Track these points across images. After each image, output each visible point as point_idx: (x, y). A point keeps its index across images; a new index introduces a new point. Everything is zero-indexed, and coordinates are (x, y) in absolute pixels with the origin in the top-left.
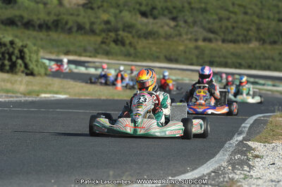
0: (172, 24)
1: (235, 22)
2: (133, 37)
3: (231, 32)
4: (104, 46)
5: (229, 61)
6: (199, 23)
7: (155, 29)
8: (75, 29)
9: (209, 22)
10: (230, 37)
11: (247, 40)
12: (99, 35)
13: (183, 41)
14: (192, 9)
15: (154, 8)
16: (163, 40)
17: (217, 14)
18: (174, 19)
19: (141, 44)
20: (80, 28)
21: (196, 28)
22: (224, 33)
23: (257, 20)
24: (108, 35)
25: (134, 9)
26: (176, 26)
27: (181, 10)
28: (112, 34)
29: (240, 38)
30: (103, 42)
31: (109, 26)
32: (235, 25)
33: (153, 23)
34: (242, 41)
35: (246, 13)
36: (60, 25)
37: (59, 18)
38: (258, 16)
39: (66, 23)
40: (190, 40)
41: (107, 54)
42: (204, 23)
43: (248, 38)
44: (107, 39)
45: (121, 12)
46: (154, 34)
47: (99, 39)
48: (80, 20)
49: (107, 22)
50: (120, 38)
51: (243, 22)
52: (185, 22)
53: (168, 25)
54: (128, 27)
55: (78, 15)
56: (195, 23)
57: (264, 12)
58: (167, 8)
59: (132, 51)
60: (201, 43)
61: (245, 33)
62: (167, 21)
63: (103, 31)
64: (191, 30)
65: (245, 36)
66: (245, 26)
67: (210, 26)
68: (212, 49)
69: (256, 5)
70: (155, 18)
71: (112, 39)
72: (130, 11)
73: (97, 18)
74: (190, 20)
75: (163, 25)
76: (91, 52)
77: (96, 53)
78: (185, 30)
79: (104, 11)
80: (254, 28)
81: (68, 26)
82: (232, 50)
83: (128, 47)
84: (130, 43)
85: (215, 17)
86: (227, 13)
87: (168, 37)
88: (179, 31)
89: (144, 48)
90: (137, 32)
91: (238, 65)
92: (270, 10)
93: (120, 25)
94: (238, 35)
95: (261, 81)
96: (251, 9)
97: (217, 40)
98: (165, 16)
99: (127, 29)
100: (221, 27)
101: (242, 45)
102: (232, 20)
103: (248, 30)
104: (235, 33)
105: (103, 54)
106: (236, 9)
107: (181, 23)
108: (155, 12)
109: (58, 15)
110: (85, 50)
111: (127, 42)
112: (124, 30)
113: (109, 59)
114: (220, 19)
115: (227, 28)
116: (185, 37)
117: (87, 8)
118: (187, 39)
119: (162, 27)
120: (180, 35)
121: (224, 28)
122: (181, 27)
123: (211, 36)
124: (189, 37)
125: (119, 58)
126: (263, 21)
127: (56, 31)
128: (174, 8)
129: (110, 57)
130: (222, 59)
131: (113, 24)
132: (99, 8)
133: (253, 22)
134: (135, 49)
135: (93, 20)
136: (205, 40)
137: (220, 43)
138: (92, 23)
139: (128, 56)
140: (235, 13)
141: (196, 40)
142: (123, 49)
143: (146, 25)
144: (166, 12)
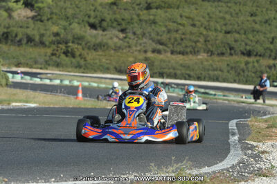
0: (121, 35)
1: (183, 34)
2: (83, 49)
3: (179, 44)
4: (54, 57)
5: (179, 72)
6: (147, 35)
7: (105, 41)
8: (24, 41)
9: (158, 34)
10: (179, 48)
11: (195, 52)
12: (49, 47)
13: (133, 53)
14: (140, 20)
15: (103, 20)
16: (112, 52)
17: (166, 26)
18: (123, 31)
19: (91, 56)
20: (30, 40)
21: (145, 40)
22: (173, 44)
23: (205, 32)
24: (58, 47)
25: (83, 21)
26: (125, 38)
27: (130, 22)
28: (63, 47)
29: (188, 50)
30: (53, 54)
31: (58, 38)
32: (183, 37)
33: (102, 35)
34: (191, 52)
35: (194, 25)
36: (10, 38)
37: (9, 30)
38: (205, 28)
39: (16, 36)
40: (140, 51)
41: (58, 65)
42: (153, 35)
43: (196, 49)
44: (57, 50)
45: (70, 24)
46: (104, 46)
47: (49, 51)
48: (29, 32)
49: (57, 34)
50: (70, 49)
51: (191, 33)
52: (134, 33)
53: (117, 37)
54: (78, 39)
55: (27, 27)
56: (144, 35)
57: (212, 24)
58: (116, 20)
59: (82, 62)
60: (150, 55)
61: (194, 44)
62: (117, 33)
63: (53, 43)
64: (140, 41)
65: (193, 48)
66: (193, 38)
67: (159, 38)
68: (162, 61)
69: (203, 17)
70: (104, 30)
71: (62, 51)
72: (79, 23)
73: (46, 30)
74: (139, 32)
75: (112, 37)
76: (41, 64)
77: (47, 64)
78: (135, 41)
79: (53, 23)
80: (202, 40)
81: (18, 39)
82: (181, 62)
83: (78, 59)
84: (80, 55)
85: (164, 29)
86: (175, 25)
87: (117, 49)
88: (128, 43)
89: (93, 59)
90: (86, 44)
91: (187, 76)
92: (217, 22)
93: (70, 37)
94: (186, 47)
95: (212, 92)
96: (199, 21)
97: (165, 51)
98: (114, 28)
99: (76, 41)
100: (170, 39)
101: (190, 56)
102: (180, 32)
103: (196, 42)
104: (183, 45)
105: (53, 66)
106: (184, 21)
107: (130, 35)
108: (104, 24)
109: (8, 28)
110: (36, 62)
111: (77, 53)
112: (73, 42)
113: (60, 71)
114: (169, 31)
115: (176, 39)
116: (134, 48)
117: (37, 20)
118: (136, 51)
119: (111, 38)
120: (129, 47)
121: (172, 40)
122: (130, 38)
123: (160, 47)
124: (139, 48)
125: (70, 69)
126: (210, 33)
127: (6, 43)
128: (123, 19)
129: (61, 69)
130: (171, 70)
131: (62, 36)
132: (48, 20)
133: (201, 34)
134: (85, 60)
135: (42, 32)
136: (154, 51)
137: (169, 54)
138: (42, 35)
139: (78, 67)
140: (183, 25)
141: (146, 52)
142: (73, 60)
143: (95, 36)
144: (115, 24)
